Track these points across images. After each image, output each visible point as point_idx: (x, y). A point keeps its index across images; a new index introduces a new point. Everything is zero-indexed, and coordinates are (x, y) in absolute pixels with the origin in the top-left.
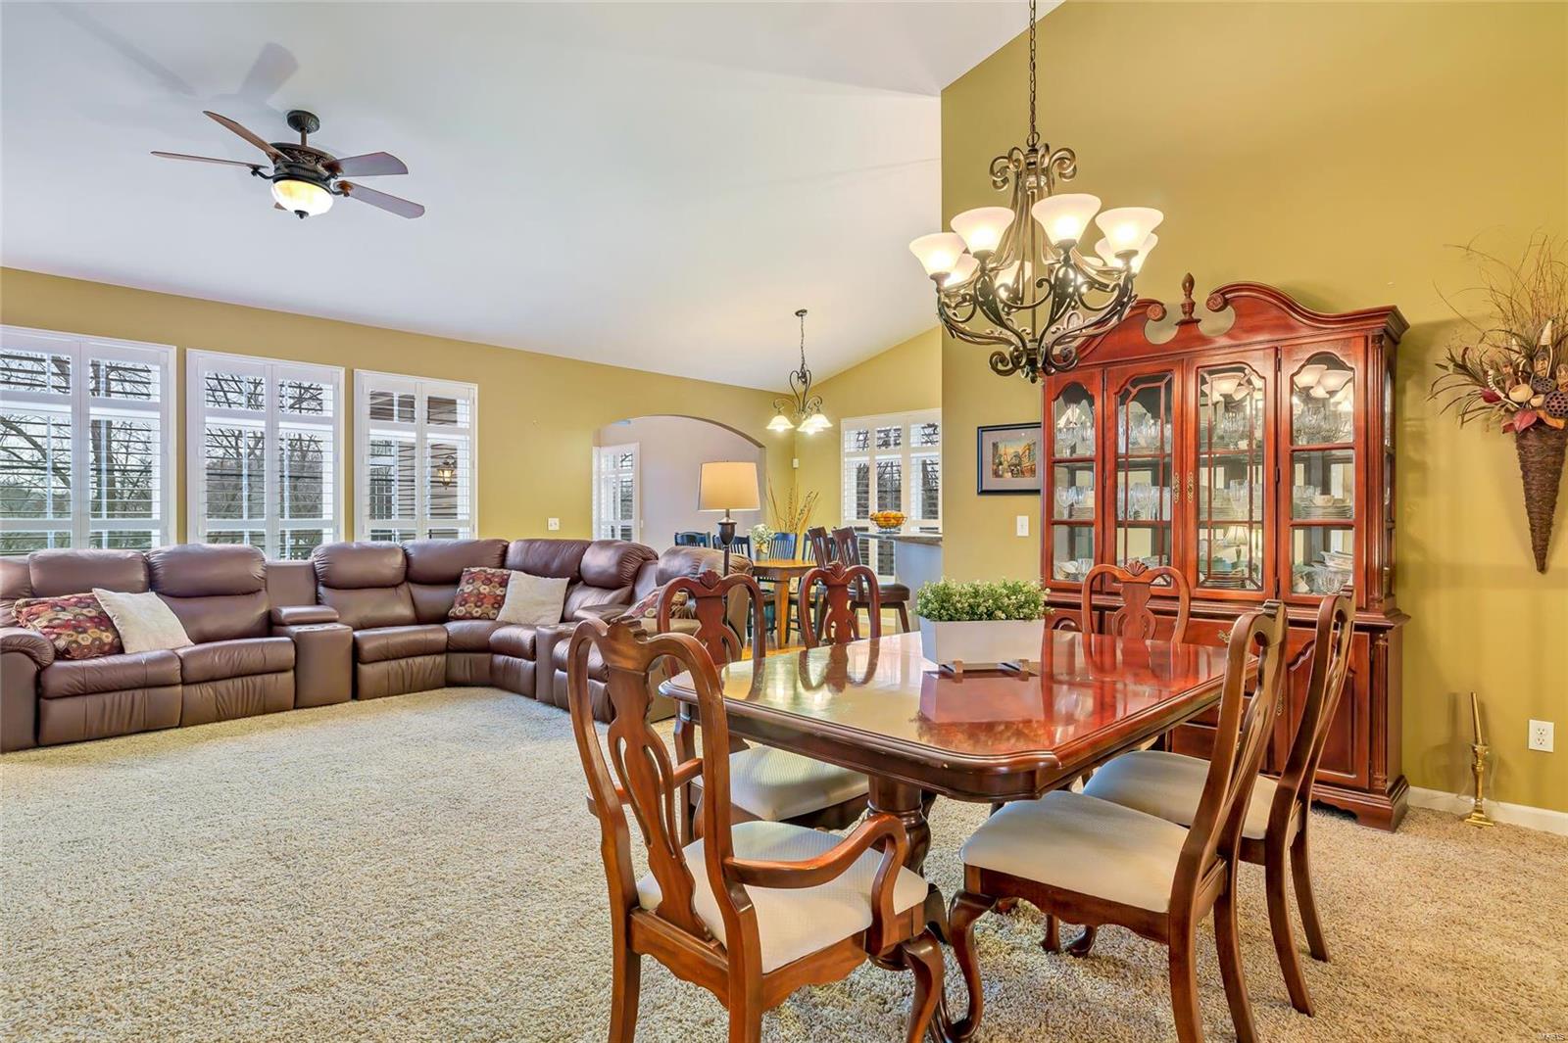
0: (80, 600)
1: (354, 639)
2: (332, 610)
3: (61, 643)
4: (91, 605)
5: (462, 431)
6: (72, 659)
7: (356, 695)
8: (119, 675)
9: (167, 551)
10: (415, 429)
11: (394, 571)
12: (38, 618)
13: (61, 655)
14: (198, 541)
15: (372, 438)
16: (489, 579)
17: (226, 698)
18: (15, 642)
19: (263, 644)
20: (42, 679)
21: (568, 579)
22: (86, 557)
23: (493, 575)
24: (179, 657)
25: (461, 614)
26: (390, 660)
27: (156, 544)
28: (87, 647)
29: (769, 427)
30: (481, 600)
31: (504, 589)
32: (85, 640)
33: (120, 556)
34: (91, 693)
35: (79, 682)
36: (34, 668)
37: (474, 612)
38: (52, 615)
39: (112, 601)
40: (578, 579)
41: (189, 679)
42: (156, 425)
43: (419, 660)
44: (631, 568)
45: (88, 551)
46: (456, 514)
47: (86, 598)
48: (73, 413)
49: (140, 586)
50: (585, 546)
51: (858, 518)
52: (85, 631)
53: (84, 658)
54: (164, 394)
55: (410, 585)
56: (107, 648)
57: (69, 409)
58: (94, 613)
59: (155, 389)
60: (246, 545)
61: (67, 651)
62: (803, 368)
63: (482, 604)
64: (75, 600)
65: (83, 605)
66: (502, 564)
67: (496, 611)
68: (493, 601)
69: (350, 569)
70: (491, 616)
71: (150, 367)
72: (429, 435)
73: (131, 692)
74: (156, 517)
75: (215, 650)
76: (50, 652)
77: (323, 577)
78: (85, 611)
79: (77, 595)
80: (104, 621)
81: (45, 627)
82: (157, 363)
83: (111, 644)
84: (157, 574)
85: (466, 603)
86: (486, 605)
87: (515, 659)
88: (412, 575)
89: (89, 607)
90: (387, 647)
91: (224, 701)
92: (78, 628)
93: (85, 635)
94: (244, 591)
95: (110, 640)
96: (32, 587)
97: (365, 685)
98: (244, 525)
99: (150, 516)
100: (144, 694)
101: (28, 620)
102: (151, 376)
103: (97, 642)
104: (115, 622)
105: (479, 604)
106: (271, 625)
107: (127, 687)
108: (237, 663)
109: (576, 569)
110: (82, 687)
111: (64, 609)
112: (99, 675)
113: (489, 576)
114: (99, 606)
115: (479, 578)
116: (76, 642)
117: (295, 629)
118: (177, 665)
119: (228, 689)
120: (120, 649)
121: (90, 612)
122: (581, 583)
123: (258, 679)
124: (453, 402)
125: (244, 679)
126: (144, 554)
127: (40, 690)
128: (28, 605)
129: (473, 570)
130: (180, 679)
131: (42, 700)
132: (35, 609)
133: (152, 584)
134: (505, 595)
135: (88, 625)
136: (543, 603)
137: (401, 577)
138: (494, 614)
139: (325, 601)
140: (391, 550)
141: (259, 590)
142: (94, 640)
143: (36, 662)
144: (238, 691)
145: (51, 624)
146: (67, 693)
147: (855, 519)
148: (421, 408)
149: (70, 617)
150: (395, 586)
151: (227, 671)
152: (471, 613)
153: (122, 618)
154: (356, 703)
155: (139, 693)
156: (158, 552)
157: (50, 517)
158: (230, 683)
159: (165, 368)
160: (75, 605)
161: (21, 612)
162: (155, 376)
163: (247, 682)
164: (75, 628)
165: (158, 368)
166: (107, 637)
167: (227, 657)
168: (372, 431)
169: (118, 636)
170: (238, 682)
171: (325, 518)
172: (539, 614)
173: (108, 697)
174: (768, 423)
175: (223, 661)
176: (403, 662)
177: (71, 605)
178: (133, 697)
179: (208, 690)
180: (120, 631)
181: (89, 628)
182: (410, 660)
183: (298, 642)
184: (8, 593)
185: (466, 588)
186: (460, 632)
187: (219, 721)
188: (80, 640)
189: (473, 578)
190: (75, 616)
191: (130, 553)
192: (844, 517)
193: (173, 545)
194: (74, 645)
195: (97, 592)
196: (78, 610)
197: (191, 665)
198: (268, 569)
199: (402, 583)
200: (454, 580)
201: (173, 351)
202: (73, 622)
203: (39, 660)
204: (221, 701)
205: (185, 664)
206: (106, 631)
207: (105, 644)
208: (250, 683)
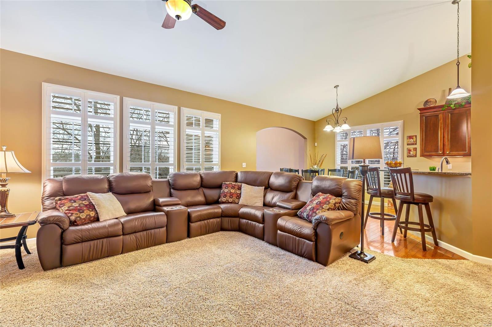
0: (82, 197)
1: (188, 212)
2: (177, 199)
3: (73, 218)
4: (87, 199)
5: (214, 131)
6: (77, 225)
7: (189, 236)
8: (97, 233)
9: (117, 175)
10: (201, 130)
11: (198, 183)
12: (64, 206)
13: (73, 223)
14: (127, 172)
15: (187, 133)
16: (234, 187)
17: (140, 240)
18: (52, 219)
19: (154, 216)
20: (63, 236)
21: (264, 187)
22: (85, 178)
23: (235, 185)
24: (122, 223)
25: (224, 201)
26: (201, 221)
27: (111, 172)
28: (84, 219)
29: (324, 130)
30: (232, 195)
31: (240, 191)
32: (83, 216)
33: (98, 178)
34: (85, 241)
35: (79, 237)
36: (60, 231)
37: (229, 200)
38: (70, 204)
39: (95, 197)
40: (268, 187)
41: (125, 233)
42: (112, 126)
43: (211, 220)
44: (295, 184)
45: (86, 176)
46: (213, 161)
47: (84, 196)
48: (82, 120)
49: (106, 190)
50: (270, 175)
51: (341, 163)
52: (83, 212)
53: (83, 224)
54: (115, 114)
55: (203, 188)
56: (92, 219)
57: (80, 119)
58: (87, 203)
59: (112, 112)
60: (144, 173)
61: (75, 221)
62: (337, 107)
63: (233, 197)
64: (80, 197)
65: (83, 199)
66: (236, 181)
67: (238, 200)
68: (236, 196)
69: (182, 182)
70: (236, 202)
71: (110, 104)
72: (205, 132)
73: (102, 240)
74: (112, 162)
75: (136, 219)
76: (67, 222)
77: (173, 185)
78: (84, 202)
79: (81, 195)
80: (91, 207)
81: (67, 210)
82: (113, 102)
83: (94, 217)
84: (112, 185)
85: (226, 196)
86: (234, 197)
87: (252, 222)
88: (204, 185)
89: (85, 200)
90: (200, 215)
91: (139, 241)
92: (80, 210)
93: (83, 214)
94: (145, 192)
95: (93, 215)
96: (63, 191)
97: (192, 231)
98: (143, 164)
99: (109, 161)
100: (107, 240)
101: (60, 207)
102: (110, 107)
103: (88, 217)
104: (96, 207)
105: (231, 197)
106: (155, 207)
107: (100, 238)
108: (144, 224)
109: (267, 183)
110: (81, 239)
111: (75, 202)
112: (88, 233)
113: (233, 186)
114: (90, 200)
115: (230, 186)
116: (79, 217)
117: (165, 209)
118: (121, 226)
119: (141, 236)
120: (97, 219)
121: (85, 202)
122: (269, 189)
123: (153, 231)
124: (212, 120)
125: (147, 231)
126: (108, 177)
127: (63, 242)
128: (60, 200)
129: (227, 183)
130: (122, 233)
131: (64, 246)
132: (63, 202)
133: (111, 189)
134: (241, 193)
135: (85, 208)
136: (256, 197)
137: (200, 186)
138: (237, 201)
139: (173, 195)
140: (195, 175)
141: (150, 191)
142: (87, 215)
143: (61, 228)
144: (145, 236)
145: (69, 209)
146: (74, 242)
147: (340, 164)
148: (202, 122)
149: (77, 205)
150: (198, 189)
151: (141, 229)
152: (228, 201)
153: (99, 205)
154: (189, 239)
155: (105, 240)
156: (113, 176)
157: (73, 161)
158: (142, 233)
159: (115, 104)
160: (80, 199)
161: (57, 203)
162: (112, 107)
163: (148, 232)
164: (79, 210)
165: (113, 104)
166: (92, 214)
167: (141, 222)
168: (187, 130)
169: (97, 213)
170: (145, 233)
171: (170, 162)
172: (255, 201)
173: (92, 243)
174: (324, 128)
175: (139, 224)
176: (206, 221)
177: (78, 200)
178: (103, 241)
179: (133, 236)
180: (98, 211)
181: (85, 210)
182: (208, 221)
183: (167, 214)
184: (53, 194)
185: (225, 190)
186: (227, 209)
187: (137, 249)
188: (81, 216)
189: (227, 186)
190: (79, 205)
191: (102, 177)
192: (337, 163)
193: (118, 173)
194: (78, 219)
195: (89, 193)
196: (81, 202)
197: (127, 226)
198: (153, 182)
199: (200, 188)
200: (220, 187)
201: (118, 97)
202: (78, 208)
203: (62, 227)
204: (138, 242)
205: (124, 226)
206: (92, 211)
207: (91, 217)
208: (149, 233)
